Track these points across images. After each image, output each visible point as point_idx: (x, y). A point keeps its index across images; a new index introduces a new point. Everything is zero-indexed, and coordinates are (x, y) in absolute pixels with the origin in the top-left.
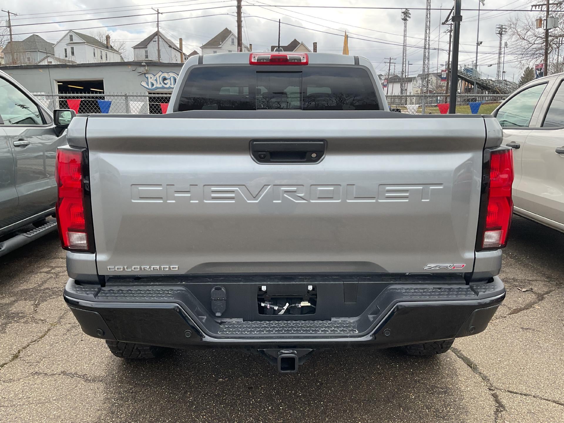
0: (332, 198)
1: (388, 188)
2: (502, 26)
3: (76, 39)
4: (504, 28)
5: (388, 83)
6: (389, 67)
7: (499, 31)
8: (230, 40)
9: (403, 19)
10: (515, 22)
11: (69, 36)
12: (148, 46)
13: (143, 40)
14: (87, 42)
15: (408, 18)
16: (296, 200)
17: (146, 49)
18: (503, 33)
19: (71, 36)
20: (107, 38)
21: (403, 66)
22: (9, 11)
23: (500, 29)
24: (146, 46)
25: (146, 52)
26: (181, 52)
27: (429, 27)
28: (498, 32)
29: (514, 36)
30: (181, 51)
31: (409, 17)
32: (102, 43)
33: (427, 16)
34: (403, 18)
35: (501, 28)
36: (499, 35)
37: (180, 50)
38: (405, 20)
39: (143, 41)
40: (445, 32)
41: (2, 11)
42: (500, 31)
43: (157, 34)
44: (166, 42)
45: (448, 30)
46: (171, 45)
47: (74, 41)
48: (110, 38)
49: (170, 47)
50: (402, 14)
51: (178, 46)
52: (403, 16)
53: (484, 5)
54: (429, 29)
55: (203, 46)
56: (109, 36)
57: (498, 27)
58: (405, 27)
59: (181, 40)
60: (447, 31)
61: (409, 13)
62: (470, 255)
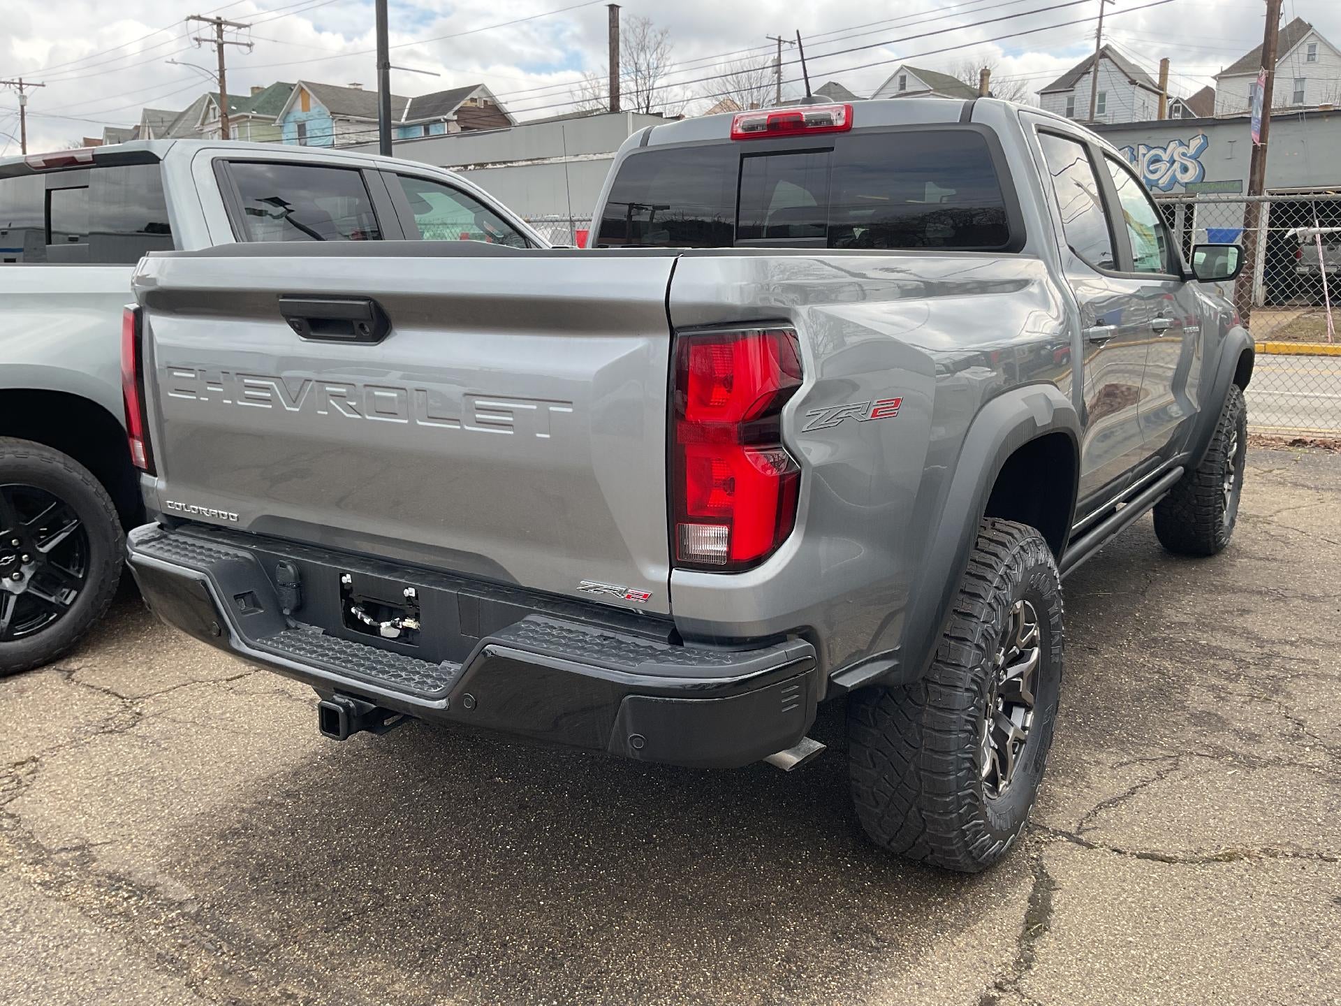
0: (396, 414)
1: (479, 403)
3: (913, 84)
8: (1305, 50)
11: (898, 79)
12: (1076, 86)
13: (1067, 71)
14: (936, 90)
16: (348, 413)
17: (1071, 94)
19: (903, 79)
20: (982, 75)
22: (780, 37)
24: (1072, 86)
25: (1071, 101)
26: (1160, 95)
30: (1161, 92)
32: (970, 87)
37: (1159, 90)
39: (1066, 75)
41: (768, 38)
43: (1103, 53)
44: (1123, 72)
46: (1133, 76)
47: (908, 90)
48: (989, 74)
49: (1133, 82)
51: (1157, 80)
55: (1223, 73)
56: (989, 71)
59: (1165, 63)
62: (658, 573)
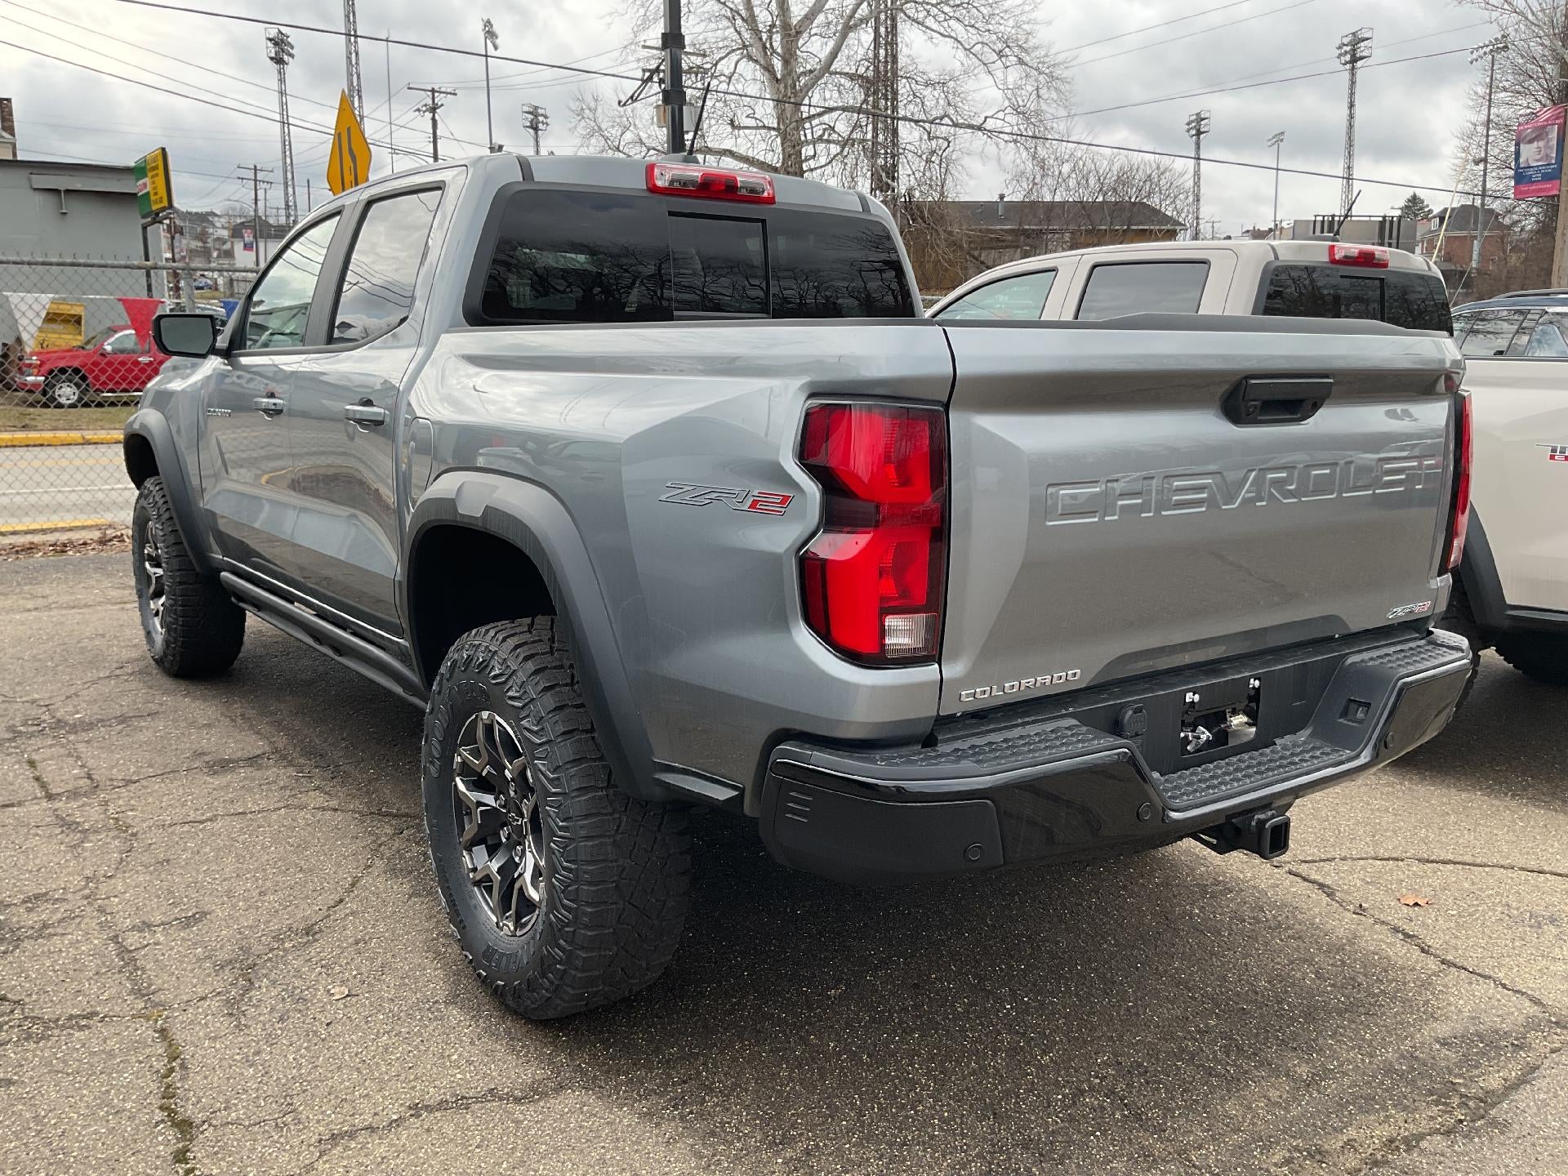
2: (536, 108)
4: (542, 115)
5: (255, 237)
6: (253, 192)
7: (531, 122)
9: (272, 59)
10: (592, 105)
15: (286, 58)
18: (540, 126)
21: (286, 194)
23: (532, 117)
27: (359, 91)
28: (529, 124)
29: (593, 141)
31: (292, 56)
33: (349, 58)
34: (273, 55)
35: (534, 112)
36: (531, 131)
38: (278, 61)
40: (418, 110)
42: (532, 120)
45: (426, 105)
50: (270, 44)
52: (273, 51)
53: (496, 48)
54: (360, 97)
57: (526, 109)
58: (282, 80)
60: (424, 109)
61: (289, 43)
